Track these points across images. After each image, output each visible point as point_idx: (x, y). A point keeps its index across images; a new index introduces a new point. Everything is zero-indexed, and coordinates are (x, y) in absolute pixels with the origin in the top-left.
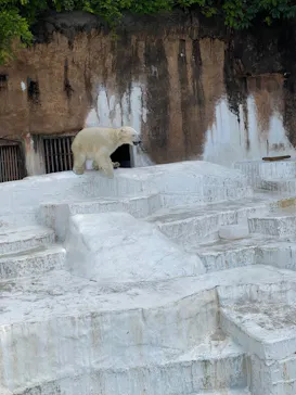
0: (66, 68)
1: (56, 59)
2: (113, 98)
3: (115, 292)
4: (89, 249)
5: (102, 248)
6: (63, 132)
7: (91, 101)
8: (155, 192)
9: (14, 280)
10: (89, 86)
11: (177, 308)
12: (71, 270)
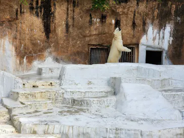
0: (135, 15)
1: (130, 10)
2: (156, 31)
3: (132, 121)
4: (126, 100)
5: (132, 100)
6: (129, 45)
7: (144, 31)
8: (166, 77)
9: (89, 108)
10: (144, 24)
11: (160, 133)
12: (116, 108)
